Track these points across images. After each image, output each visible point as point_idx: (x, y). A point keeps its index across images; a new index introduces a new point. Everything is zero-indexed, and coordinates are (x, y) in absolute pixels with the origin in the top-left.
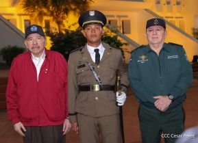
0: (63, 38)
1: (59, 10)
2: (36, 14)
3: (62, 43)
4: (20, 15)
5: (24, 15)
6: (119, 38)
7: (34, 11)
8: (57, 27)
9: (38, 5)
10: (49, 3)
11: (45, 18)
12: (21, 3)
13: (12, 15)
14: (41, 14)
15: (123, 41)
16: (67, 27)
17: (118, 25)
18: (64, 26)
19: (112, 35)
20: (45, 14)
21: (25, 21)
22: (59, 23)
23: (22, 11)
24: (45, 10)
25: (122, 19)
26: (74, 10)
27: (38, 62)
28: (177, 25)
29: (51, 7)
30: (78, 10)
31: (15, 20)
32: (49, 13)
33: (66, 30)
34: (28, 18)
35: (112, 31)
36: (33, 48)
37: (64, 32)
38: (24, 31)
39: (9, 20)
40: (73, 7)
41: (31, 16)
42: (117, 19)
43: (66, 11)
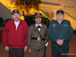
0: (28, 17)
1: (28, 7)
2: (19, 8)
3: (28, 19)
4: (13, 8)
6: (49, 18)
8: (27, 13)
10: (24, 4)
11: (23, 9)
12: (14, 3)
13: (10, 7)
14: (21, 8)
15: (51, 20)
17: (50, 14)
19: (47, 17)
22: (28, 12)
23: (14, 6)
24: (23, 7)
25: (51, 12)
26: (34, 7)
27: (17, 24)
28: (71, 15)
29: (25, 6)
30: (35, 7)
32: (24, 8)
33: (30, 14)
34: (16, 9)
35: (47, 16)
36: (15, 18)
37: (29, 15)
39: (9, 9)
41: (17, 8)
42: (50, 12)
43: (31, 7)
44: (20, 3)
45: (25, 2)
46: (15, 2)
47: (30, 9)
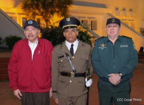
0: (49, 32)
1: (47, 11)
2: (31, 14)
3: (48, 35)
4: (19, 14)
5: (22, 14)
7: (29, 12)
8: (45, 23)
9: (33, 8)
10: (40, 6)
11: (37, 17)
12: (20, 5)
13: (14, 14)
14: (34, 14)
15: (91, 35)
16: (52, 24)
17: (88, 23)
18: (50, 23)
19: (84, 30)
20: (37, 14)
21: (23, 18)
22: (47, 21)
23: (21, 11)
24: (37, 11)
25: (91, 20)
26: (58, 12)
27: (33, 46)
29: (41, 10)
30: (61, 13)
31: (16, 18)
32: (40, 14)
33: (52, 26)
34: (25, 16)
35: (84, 28)
36: (29, 36)
37: (50, 27)
38: (22, 25)
39: (11, 17)
40: (57, 10)
41: (27, 15)
43: (52, 13)
44: (32, 5)
45: (41, 3)
46: (21, 3)
47: (51, 15)
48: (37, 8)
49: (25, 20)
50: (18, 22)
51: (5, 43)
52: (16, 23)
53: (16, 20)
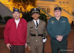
0: (26, 14)
1: (25, 4)
3: (26, 16)
4: (11, 5)
5: (13, 5)
6: (46, 14)
7: (16, 4)
8: (24, 10)
9: (18, 2)
11: (20, 6)
12: (12, 1)
13: (8, 5)
16: (28, 10)
17: (46, 10)
18: (27, 9)
19: (44, 13)
20: (20, 5)
21: (13, 7)
24: (20, 4)
26: (31, 4)
29: (22, 3)
30: (32, 4)
31: (9, 7)
32: (22, 5)
34: (14, 6)
37: (26, 12)
38: (12, 11)
39: (7, 7)
40: (30, 3)
41: (15, 6)
42: (46, 7)
43: (28, 4)
47: (27, 6)
48: (20, 2)
49: (14, 8)
50: (11, 9)
51: (4, 20)
52: (10, 9)
53: (10, 8)
